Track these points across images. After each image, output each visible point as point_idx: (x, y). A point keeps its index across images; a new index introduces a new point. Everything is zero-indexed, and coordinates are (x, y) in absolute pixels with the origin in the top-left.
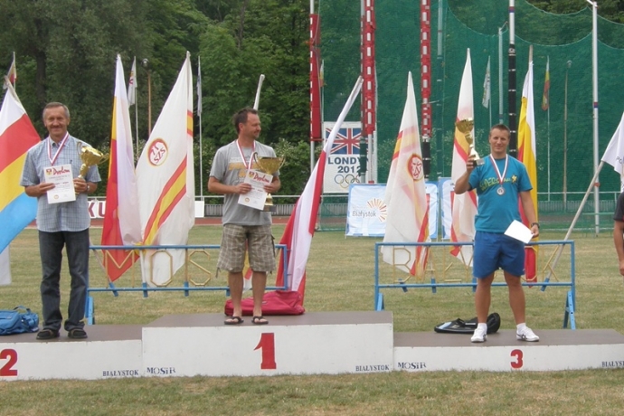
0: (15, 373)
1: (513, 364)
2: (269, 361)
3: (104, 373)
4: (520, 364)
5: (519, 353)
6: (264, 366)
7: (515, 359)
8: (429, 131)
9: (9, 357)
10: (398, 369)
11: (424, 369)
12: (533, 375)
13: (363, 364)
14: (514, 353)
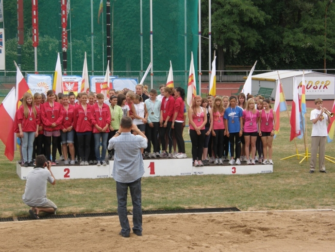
0: (69, 176)
1: (233, 172)
2: (152, 172)
3: (98, 176)
4: (235, 172)
5: (234, 168)
6: (151, 173)
7: (233, 170)
8: (66, 46)
9: (67, 171)
10: (194, 174)
11: (203, 174)
12: (239, 175)
13: (183, 172)
14: (233, 168)
